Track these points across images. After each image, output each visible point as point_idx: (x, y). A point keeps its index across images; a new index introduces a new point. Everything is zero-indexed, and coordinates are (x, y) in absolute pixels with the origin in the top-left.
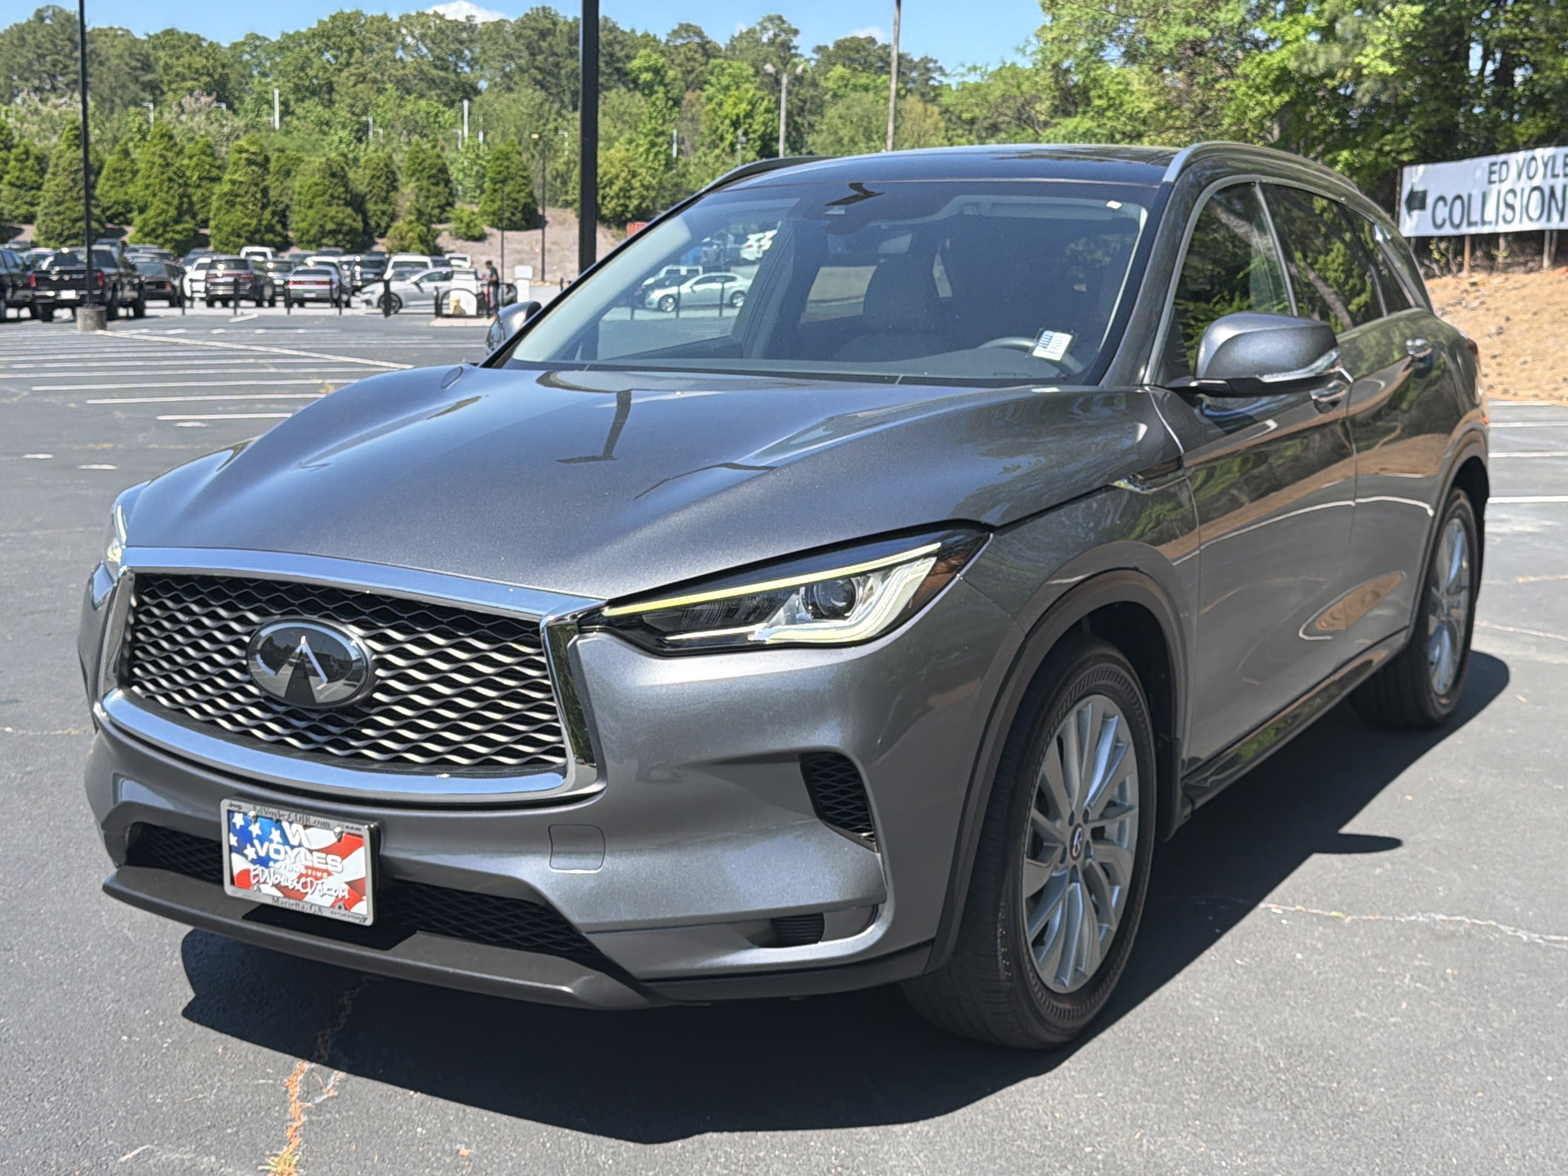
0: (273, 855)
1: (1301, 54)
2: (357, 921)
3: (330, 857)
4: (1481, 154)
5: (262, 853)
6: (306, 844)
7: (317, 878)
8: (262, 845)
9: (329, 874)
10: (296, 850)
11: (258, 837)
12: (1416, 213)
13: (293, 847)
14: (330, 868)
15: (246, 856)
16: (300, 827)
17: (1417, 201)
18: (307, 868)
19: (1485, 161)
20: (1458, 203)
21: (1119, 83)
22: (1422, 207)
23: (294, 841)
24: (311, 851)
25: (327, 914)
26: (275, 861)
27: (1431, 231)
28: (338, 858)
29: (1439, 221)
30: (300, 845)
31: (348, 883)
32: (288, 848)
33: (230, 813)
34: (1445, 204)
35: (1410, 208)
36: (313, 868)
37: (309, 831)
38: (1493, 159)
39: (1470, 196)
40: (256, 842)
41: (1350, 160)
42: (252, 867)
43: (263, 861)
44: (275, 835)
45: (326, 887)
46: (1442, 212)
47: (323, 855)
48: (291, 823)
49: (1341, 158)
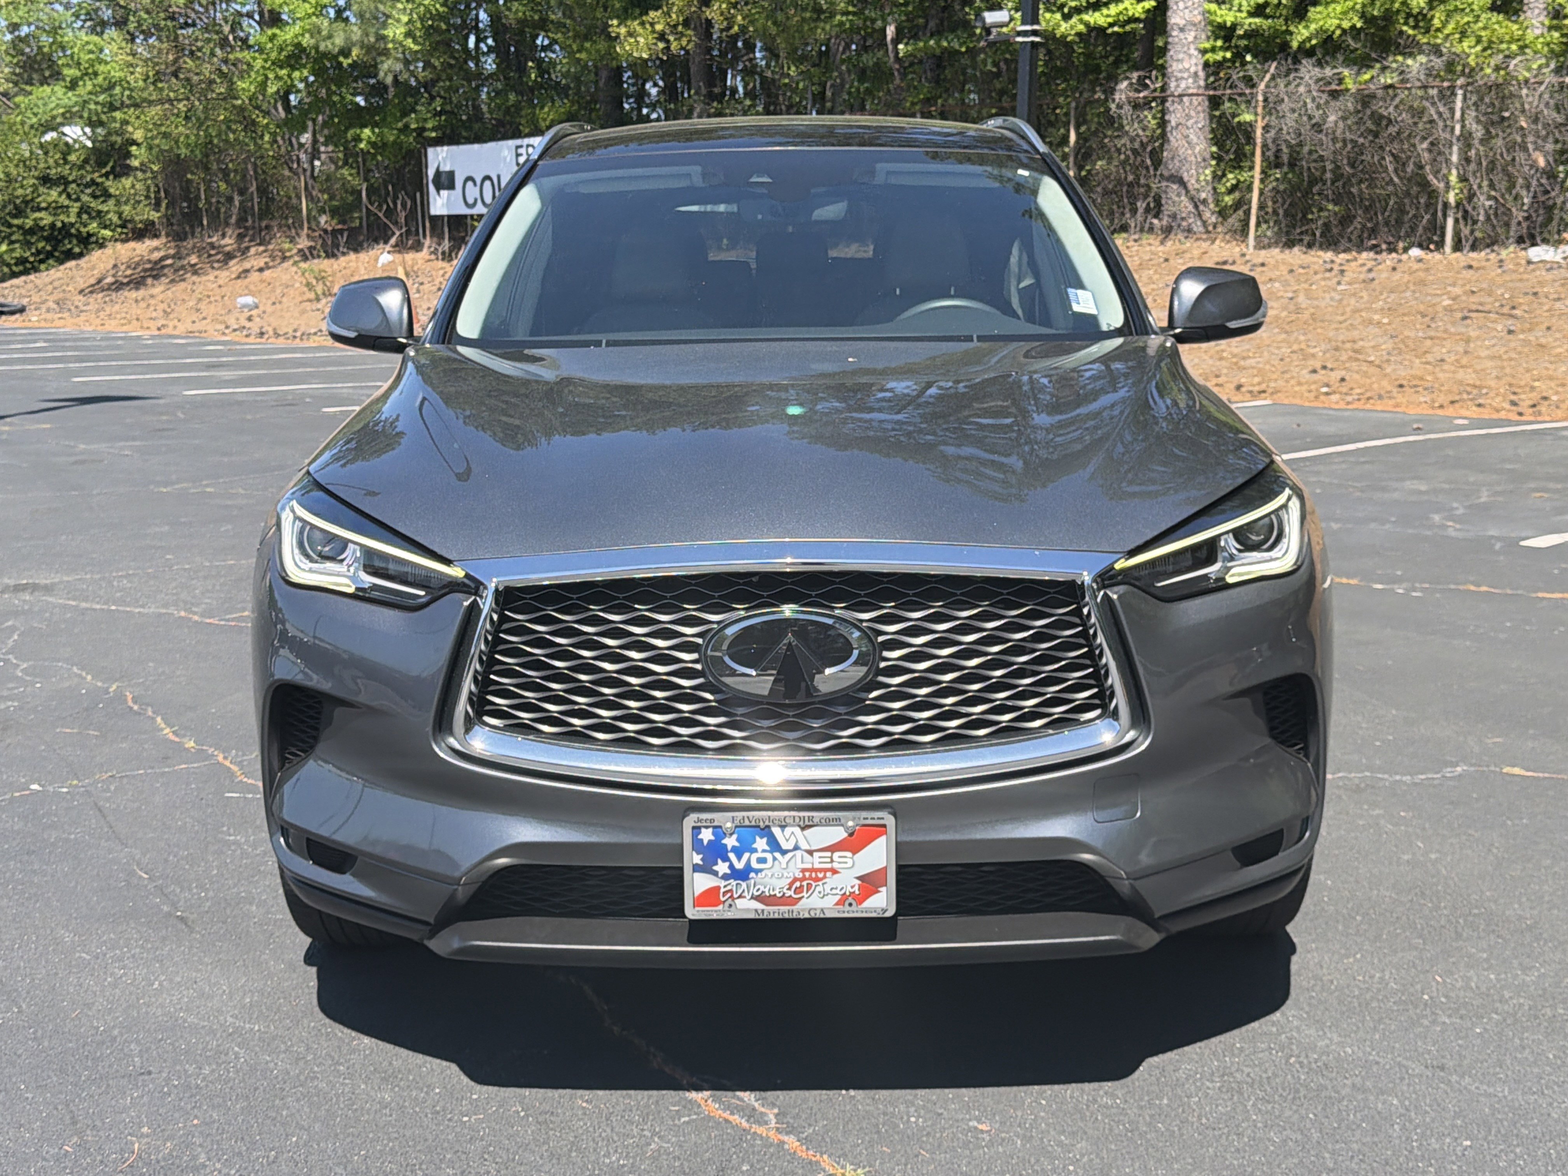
0: (755, 865)
1: (315, 31)
2: (874, 915)
3: (836, 855)
4: (505, 137)
5: (739, 865)
6: (804, 845)
7: (817, 879)
8: (739, 858)
9: (834, 872)
10: (790, 855)
11: (734, 849)
12: (444, 193)
13: (784, 852)
14: (836, 865)
15: (715, 874)
16: (797, 830)
17: (445, 181)
18: (803, 871)
19: (512, 143)
20: (487, 184)
21: (91, 52)
22: (451, 186)
23: (785, 846)
24: (810, 853)
25: (829, 915)
26: (757, 871)
27: (464, 211)
28: (849, 854)
29: (470, 201)
30: (796, 848)
31: (858, 878)
32: (777, 855)
33: (696, 829)
34: (475, 184)
35: (438, 188)
36: (812, 870)
37: (806, 832)
38: (518, 142)
39: (499, 177)
40: (732, 856)
41: (373, 139)
42: (722, 883)
43: (742, 875)
44: (761, 843)
45: (827, 888)
46: (472, 192)
47: (829, 854)
48: (783, 827)
49: (363, 136)
